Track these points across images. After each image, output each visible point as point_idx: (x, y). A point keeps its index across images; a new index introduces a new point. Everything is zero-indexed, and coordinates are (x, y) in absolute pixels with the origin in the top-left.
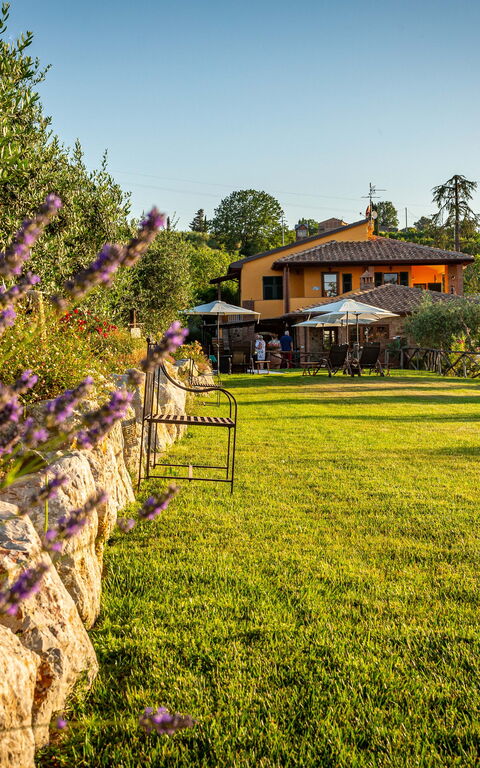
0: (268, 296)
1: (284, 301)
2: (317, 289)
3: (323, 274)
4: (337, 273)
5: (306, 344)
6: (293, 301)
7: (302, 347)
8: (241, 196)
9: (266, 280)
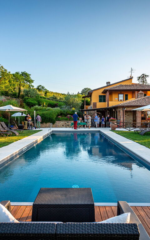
0: (100, 101)
1: (107, 103)
2: (117, 99)
3: (119, 94)
4: (123, 94)
5: (123, 118)
6: (110, 102)
7: (122, 119)
8: (86, 89)
9: (100, 96)
